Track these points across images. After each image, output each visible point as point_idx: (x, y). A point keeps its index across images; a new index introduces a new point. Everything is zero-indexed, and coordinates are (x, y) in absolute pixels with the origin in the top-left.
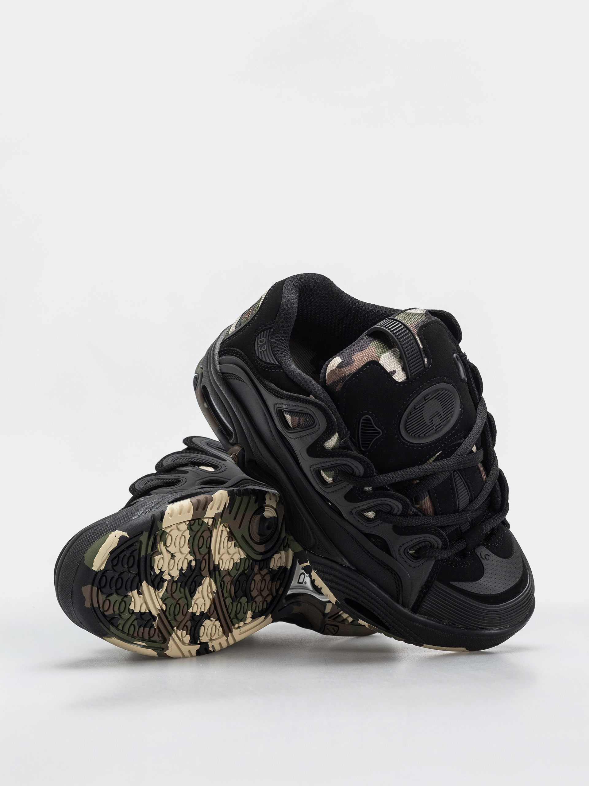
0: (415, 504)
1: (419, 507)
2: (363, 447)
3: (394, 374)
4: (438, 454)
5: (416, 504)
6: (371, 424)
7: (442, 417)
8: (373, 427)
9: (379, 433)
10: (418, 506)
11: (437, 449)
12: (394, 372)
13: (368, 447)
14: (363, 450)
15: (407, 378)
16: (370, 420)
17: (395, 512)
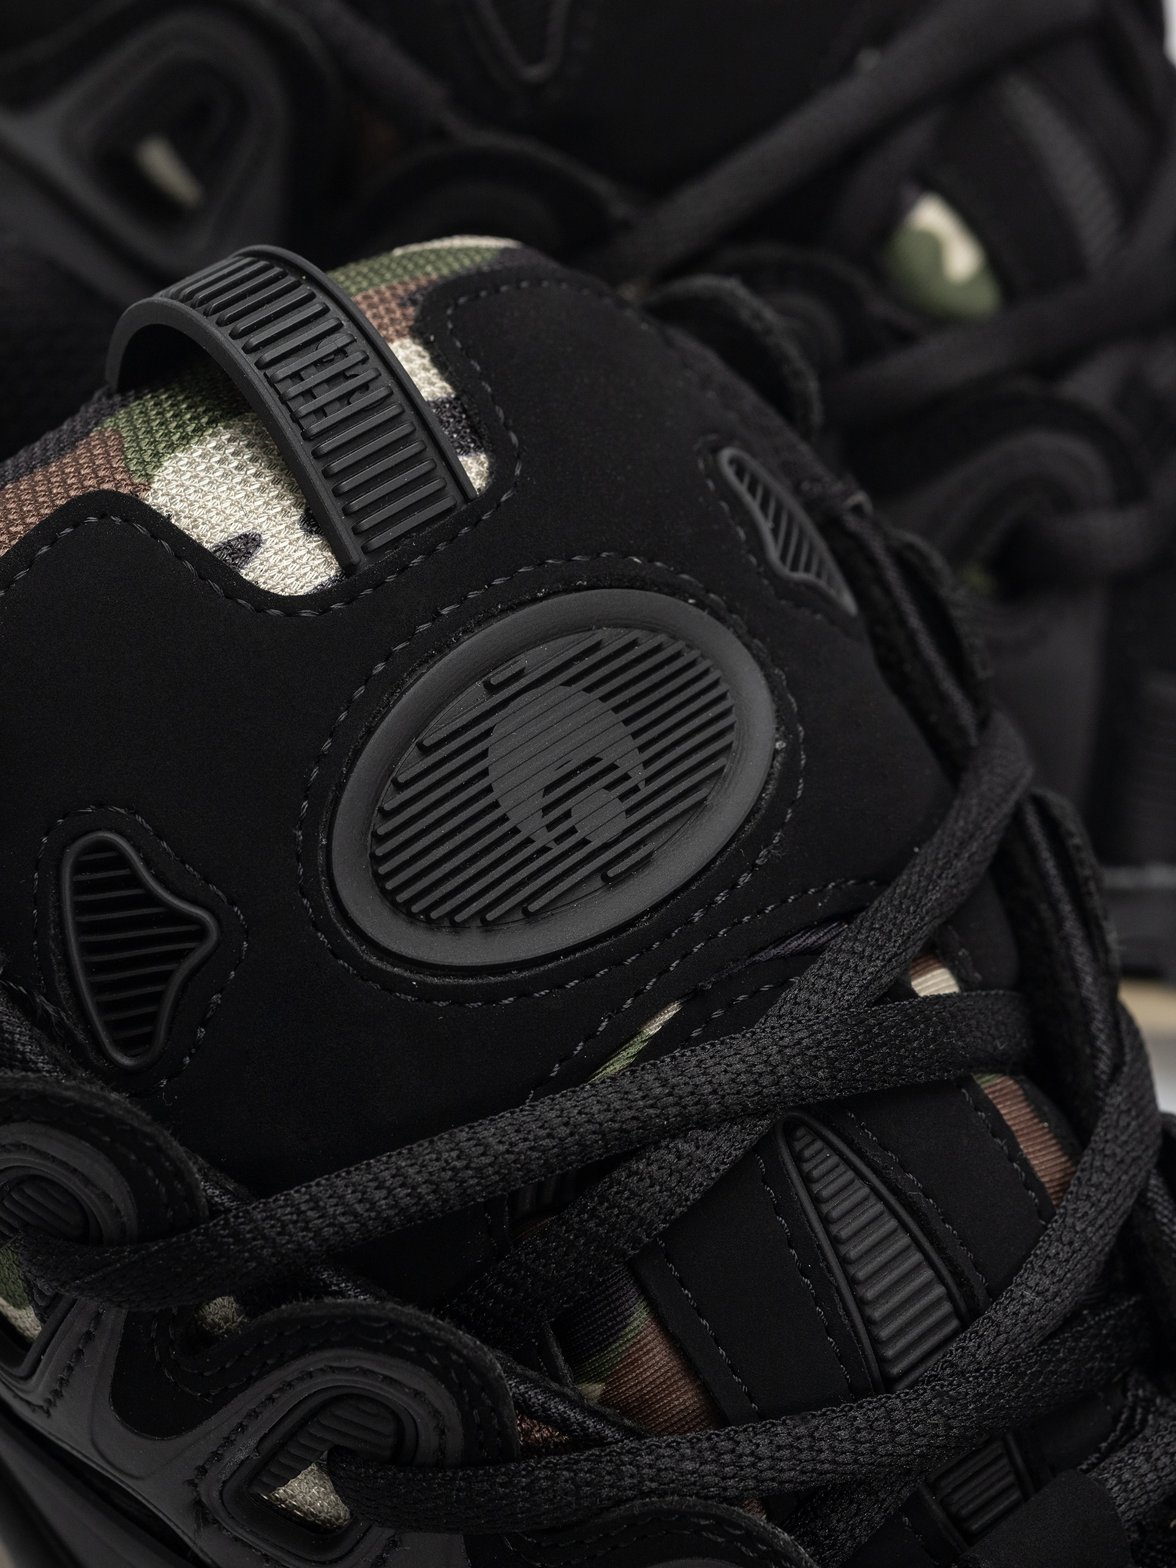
0: (577, 1380)
1: (605, 1392)
2: (126, 1046)
3: (247, 555)
4: (653, 1029)
5: (582, 1376)
6: (135, 880)
7: (635, 789)
8: (151, 899)
9: (201, 933)
10: (595, 1390)
11: (639, 993)
12: (249, 544)
13: (149, 1038)
14: (126, 1061)
15: (347, 569)
16: (122, 860)
17: (428, 1439)
